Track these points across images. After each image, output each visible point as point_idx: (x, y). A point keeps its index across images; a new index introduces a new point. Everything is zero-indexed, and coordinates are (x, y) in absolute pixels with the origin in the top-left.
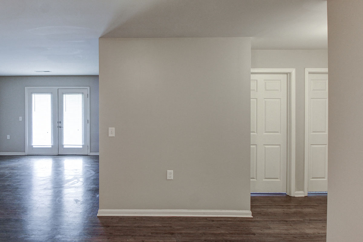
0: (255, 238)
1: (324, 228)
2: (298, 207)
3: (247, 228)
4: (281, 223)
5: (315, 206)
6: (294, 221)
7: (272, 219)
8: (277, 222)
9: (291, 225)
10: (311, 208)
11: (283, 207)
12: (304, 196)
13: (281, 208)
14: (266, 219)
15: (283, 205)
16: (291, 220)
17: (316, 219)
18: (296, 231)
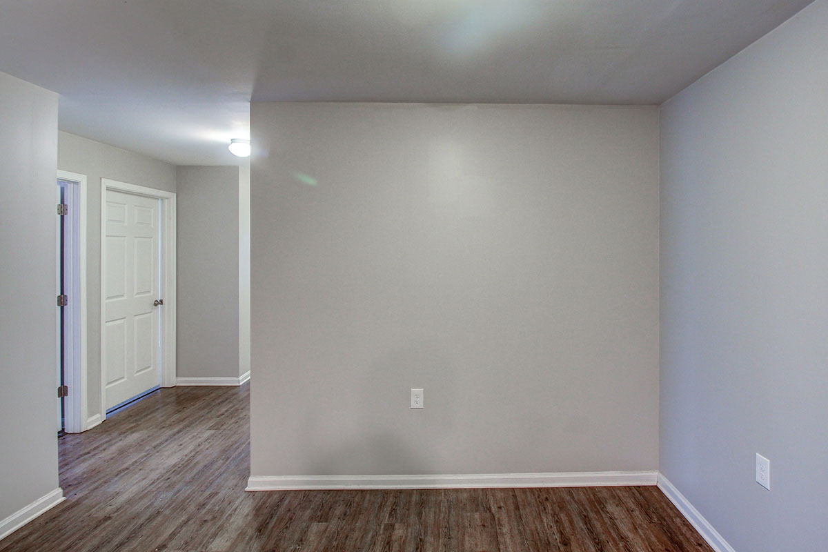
0: (119, 521)
1: (182, 446)
2: (114, 441)
3: (81, 519)
4: (123, 476)
5: (134, 427)
6: (136, 462)
7: (104, 479)
8: (116, 479)
9: (140, 470)
10: (133, 432)
11: (92, 454)
12: (101, 422)
13: (90, 457)
14: (92, 487)
15: (86, 451)
16: (130, 462)
17: (158, 442)
18: (158, 472)
